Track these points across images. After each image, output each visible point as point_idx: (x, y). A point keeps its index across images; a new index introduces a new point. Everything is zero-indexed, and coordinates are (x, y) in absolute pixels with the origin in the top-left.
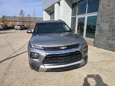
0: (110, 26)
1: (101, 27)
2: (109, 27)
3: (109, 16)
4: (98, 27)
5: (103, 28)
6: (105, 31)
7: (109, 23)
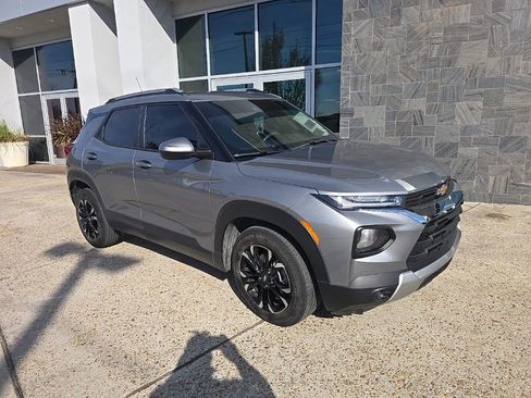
0: (391, 116)
1: (361, 121)
2: (388, 118)
3: (384, 81)
4: (348, 119)
5: (366, 124)
6: (373, 131)
7: (385, 107)
